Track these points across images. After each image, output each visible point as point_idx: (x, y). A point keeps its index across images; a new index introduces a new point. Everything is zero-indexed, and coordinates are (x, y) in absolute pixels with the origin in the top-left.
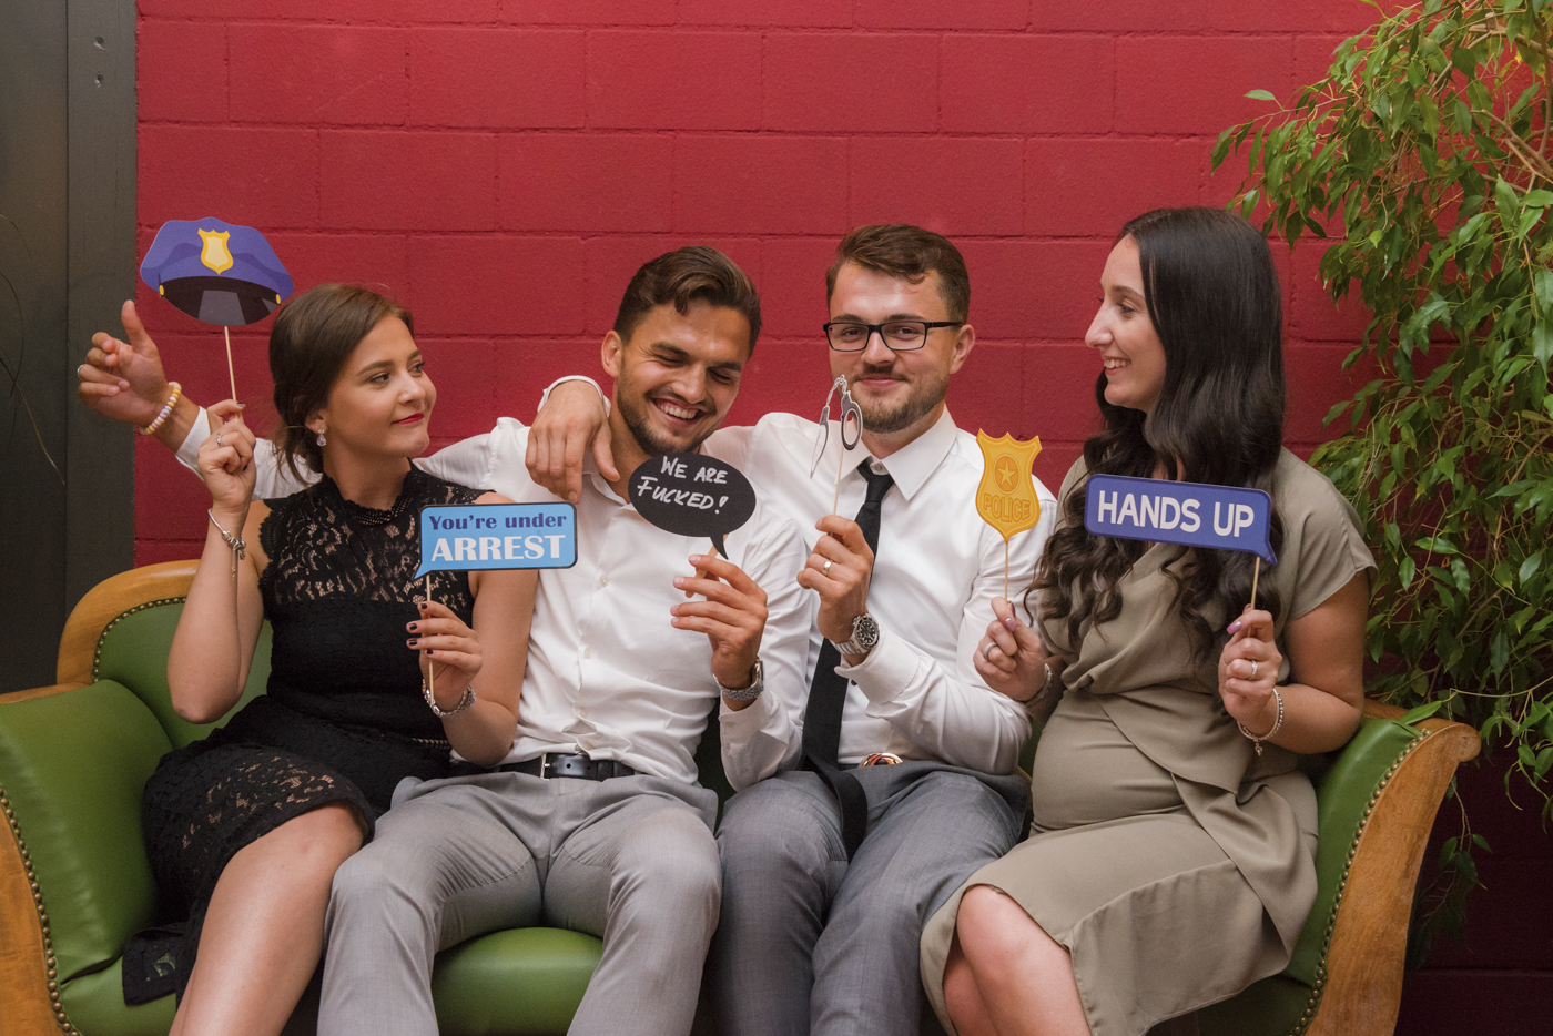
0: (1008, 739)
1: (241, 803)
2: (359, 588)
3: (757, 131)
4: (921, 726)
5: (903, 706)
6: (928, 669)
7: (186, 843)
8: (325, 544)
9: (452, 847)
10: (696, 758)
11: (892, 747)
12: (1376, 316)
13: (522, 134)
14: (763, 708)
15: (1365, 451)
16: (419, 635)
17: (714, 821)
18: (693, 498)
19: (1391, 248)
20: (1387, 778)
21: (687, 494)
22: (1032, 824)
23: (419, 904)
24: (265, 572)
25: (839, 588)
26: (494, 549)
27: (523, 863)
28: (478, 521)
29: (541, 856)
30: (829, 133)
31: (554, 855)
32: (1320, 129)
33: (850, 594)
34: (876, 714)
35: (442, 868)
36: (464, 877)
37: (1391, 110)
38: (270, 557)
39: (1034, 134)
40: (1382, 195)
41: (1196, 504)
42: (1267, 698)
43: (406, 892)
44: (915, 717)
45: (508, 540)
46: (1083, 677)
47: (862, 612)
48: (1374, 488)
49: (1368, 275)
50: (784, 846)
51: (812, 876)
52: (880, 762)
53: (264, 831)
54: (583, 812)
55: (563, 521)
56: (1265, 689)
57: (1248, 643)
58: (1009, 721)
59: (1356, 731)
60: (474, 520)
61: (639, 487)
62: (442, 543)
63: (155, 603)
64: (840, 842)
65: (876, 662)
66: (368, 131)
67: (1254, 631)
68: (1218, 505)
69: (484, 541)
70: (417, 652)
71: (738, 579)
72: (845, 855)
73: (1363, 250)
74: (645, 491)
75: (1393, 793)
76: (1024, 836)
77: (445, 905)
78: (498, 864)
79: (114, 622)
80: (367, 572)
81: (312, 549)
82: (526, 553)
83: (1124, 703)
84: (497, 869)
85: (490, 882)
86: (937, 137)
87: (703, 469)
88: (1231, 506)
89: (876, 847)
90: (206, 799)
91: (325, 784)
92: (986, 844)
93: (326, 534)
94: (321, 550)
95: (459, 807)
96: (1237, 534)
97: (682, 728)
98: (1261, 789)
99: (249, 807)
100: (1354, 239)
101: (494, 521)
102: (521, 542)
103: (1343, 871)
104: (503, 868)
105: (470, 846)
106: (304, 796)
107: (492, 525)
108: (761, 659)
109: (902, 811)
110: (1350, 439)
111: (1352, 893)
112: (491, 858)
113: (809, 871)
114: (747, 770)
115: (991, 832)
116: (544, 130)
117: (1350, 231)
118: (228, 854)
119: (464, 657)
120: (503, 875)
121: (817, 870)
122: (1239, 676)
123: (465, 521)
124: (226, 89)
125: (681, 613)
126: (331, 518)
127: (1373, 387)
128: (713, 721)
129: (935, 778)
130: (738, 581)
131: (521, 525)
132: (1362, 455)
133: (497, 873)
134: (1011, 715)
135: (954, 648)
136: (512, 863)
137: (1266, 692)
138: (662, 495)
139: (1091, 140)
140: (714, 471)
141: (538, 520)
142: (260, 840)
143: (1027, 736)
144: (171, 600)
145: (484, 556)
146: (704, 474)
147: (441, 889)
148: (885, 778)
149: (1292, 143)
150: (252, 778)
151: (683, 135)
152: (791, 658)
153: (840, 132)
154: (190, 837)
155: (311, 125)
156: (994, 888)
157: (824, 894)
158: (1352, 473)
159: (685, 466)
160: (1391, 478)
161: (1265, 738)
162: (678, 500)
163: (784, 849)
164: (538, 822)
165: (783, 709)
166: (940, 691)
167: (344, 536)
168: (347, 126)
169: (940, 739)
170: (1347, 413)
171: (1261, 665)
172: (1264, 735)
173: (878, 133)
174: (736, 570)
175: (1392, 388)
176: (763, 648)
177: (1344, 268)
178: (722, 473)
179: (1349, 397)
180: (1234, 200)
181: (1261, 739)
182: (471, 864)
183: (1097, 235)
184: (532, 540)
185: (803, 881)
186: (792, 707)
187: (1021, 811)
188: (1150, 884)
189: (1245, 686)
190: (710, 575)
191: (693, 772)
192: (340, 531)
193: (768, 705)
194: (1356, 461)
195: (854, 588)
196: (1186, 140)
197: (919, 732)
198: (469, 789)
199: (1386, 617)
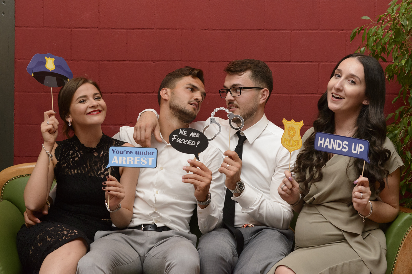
0: (286, 218)
1: (48, 239)
2: (85, 172)
3: (208, 29)
4: (259, 215)
5: (253, 209)
6: (260, 197)
7: (31, 252)
8: (75, 157)
9: (115, 253)
10: (190, 224)
11: (250, 222)
12: (403, 87)
13: (135, 30)
14: (211, 207)
15: (399, 129)
16: (106, 186)
17: (195, 245)
18: (189, 142)
19: (408, 65)
20: (408, 232)
21: (187, 140)
22: (295, 246)
23: (105, 271)
24: (56, 165)
25: (231, 173)
26: (131, 161)
27: (136, 258)
28: (127, 152)
29: (142, 255)
30: (230, 30)
31: (146, 255)
32: (385, 29)
33: (235, 174)
34: (244, 212)
35: (112, 260)
36: (118, 262)
37: (408, 23)
38: (58, 160)
39: (294, 30)
40: (405, 49)
41: (347, 143)
42: (366, 205)
43: (101, 267)
44: (256, 212)
45: (136, 158)
46: (311, 198)
47: (239, 180)
48: (402, 140)
49: (400, 74)
50: (219, 253)
51: (228, 262)
52: (247, 226)
53: (56, 248)
54: (155, 242)
55: (153, 154)
56: (365, 202)
57: (360, 187)
58: (286, 212)
59: (397, 217)
60: (126, 152)
61: (172, 138)
62: (115, 158)
63: (20, 176)
64: (236, 251)
65: (244, 195)
66: (87, 30)
67: (362, 184)
68: (353, 144)
69: (128, 158)
70: (105, 191)
71: (203, 167)
72: (237, 255)
73: (398, 67)
74: (174, 139)
75: (410, 236)
76: (292, 250)
77: (113, 271)
78: (129, 258)
79: (7, 182)
80: (87, 167)
81: (71, 158)
82: (141, 163)
83: (322, 207)
84: (128, 260)
85: (126, 264)
86: (264, 31)
87: (192, 133)
88: (357, 144)
89: (248, 252)
90: (37, 238)
91: (75, 233)
92: (281, 252)
93: (75, 154)
94: (74, 159)
95: (116, 240)
96: (359, 153)
97: (187, 215)
98: (369, 235)
99: (51, 241)
100: (396, 63)
101: (132, 152)
102: (140, 159)
103: (394, 261)
104: (130, 259)
105: (120, 253)
106: (68, 237)
107: (131, 153)
108: (210, 192)
109: (255, 241)
110: (394, 125)
111: (397, 268)
112: (126, 256)
113: (227, 261)
114: (206, 227)
115: (283, 248)
116: (141, 29)
117: (394, 60)
118: (45, 255)
119: (119, 194)
120: (130, 261)
121: (230, 260)
122: (357, 197)
123: (123, 151)
124: (43, 16)
125: (185, 178)
126: (77, 149)
127: (401, 108)
128: (195, 213)
129: (265, 231)
130: (203, 168)
131: (140, 154)
132: (398, 130)
133: (128, 261)
134: (287, 211)
135: (269, 190)
136: (133, 258)
137: (366, 203)
138: (179, 141)
139: (312, 32)
140: (196, 134)
141: (145, 153)
142: (55, 251)
143: (292, 218)
144: (25, 175)
145: (128, 163)
146: (192, 135)
147: (111, 266)
148: (250, 231)
149: (376, 33)
150: (51, 232)
151: (185, 31)
152: (219, 191)
153: (233, 29)
154: (32, 250)
155: (69, 28)
156: (286, 266)
157: (232, 267)
158: (396, 136)
159: (187, 132)
160: (408, 138)
161: (366, 217)
162: (184, 142)
163: (220, 254)
164: (141, 245)
165: (217, 208)
166: (264, 204)
167: (81, 155)
168: (80, 28)
169: (265, 219)
170: (394, 116)
171: (364, 194)
172: (367, 215)
173: (245, 30)
174: (202, 164)
175: (407, 109)
176: (211, 188)
177: (393, 72)
178: (198, 134)
179: (394, 112)
180: (358, 51)
181: (365, 217)
182: (120, 258)
183: (314, 61)
184: (143, 159)
185: (225, 264)
186: (219, 207)
187: (292, 241)
188: (335, 265)
189: (359, 201)
190: (194, 166)
191: (188, 229)
192: (80, 153)
193: (212, 206)
194: (396, 132)
195: (236, 173)
196: (342, 31)
197: (258, 217)
198: (120, 234)
199: (406, 181)
